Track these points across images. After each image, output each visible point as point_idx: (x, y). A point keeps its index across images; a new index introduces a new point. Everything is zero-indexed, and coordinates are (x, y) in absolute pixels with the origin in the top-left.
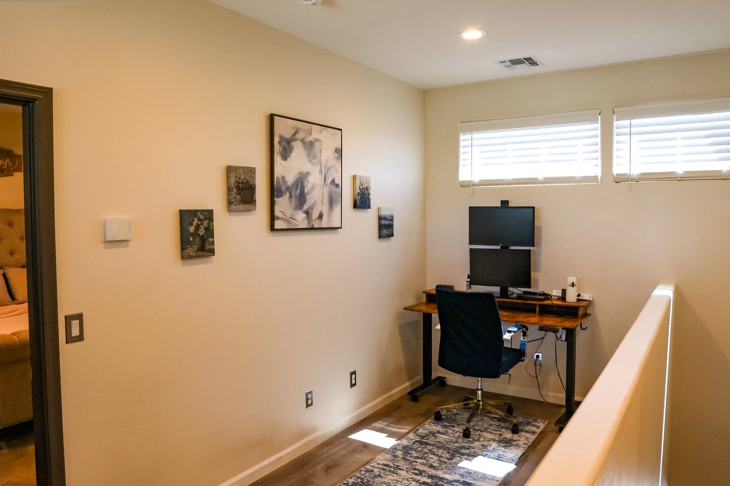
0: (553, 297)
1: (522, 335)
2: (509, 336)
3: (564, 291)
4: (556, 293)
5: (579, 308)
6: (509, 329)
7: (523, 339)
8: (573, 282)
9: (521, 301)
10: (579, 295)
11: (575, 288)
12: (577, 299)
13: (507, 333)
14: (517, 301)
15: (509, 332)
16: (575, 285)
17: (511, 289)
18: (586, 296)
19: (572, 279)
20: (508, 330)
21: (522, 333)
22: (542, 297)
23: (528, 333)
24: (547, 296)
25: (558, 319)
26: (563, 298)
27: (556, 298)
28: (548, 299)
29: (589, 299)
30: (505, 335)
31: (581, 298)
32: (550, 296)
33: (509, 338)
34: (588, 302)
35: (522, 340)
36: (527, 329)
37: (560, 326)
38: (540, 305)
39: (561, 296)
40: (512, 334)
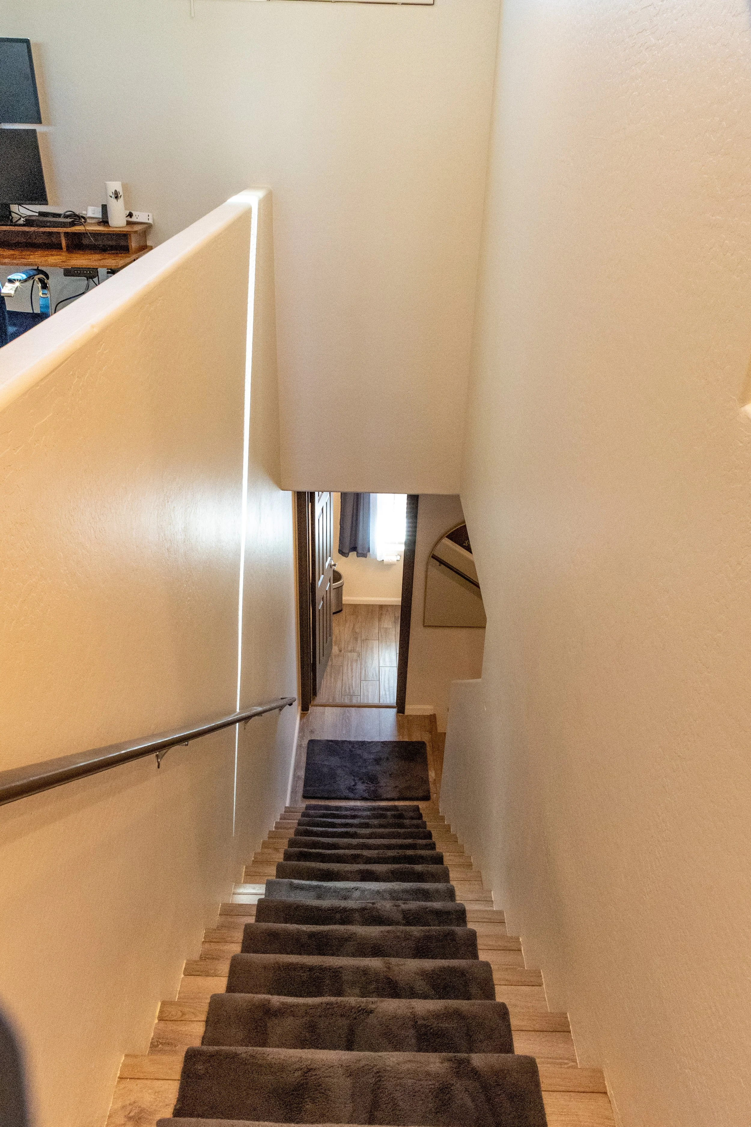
0: (88, 221)
1: (40, 288)
2: (11, 289)
3: (104, 208)
4: (93, 212)
5: (130, 235)
6: (10, 277)
7: (43, 294)
8: (116, 191)
9: (32, 229)
10: (130, 215)
11: (121, 200)
12: (127, 221)
13: (7, 284)
14: (26, 229)
15: (11, 281)
16: (119, 196)
17: (14, 208)
18: (140, 217)
19: (115, 186)
20: (8, 278)
21: (40, 285)
22: (69, 220)
23: (50, 282)
24: (76, 219)
25: (97, 257)
26: (104, 221)
27: (93, 221)
28: (81, 224)
29: (147, 221)
30: (4, 287)
31: (134, 219)
32: (84, 218)
33: (12, 292)
34: (145, 226)
35: (41, 295)
36: (47, 277)
37: (103, 267)
38: (66, 234)
39: (100, 216)
40: (17, 284)
